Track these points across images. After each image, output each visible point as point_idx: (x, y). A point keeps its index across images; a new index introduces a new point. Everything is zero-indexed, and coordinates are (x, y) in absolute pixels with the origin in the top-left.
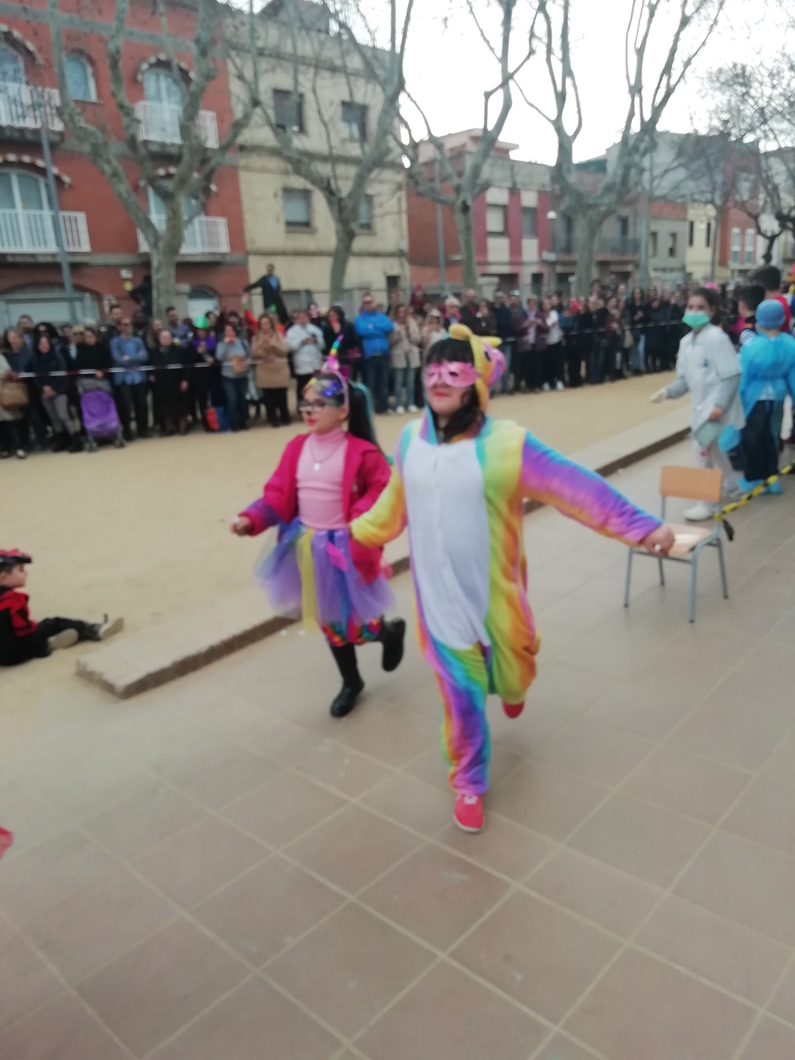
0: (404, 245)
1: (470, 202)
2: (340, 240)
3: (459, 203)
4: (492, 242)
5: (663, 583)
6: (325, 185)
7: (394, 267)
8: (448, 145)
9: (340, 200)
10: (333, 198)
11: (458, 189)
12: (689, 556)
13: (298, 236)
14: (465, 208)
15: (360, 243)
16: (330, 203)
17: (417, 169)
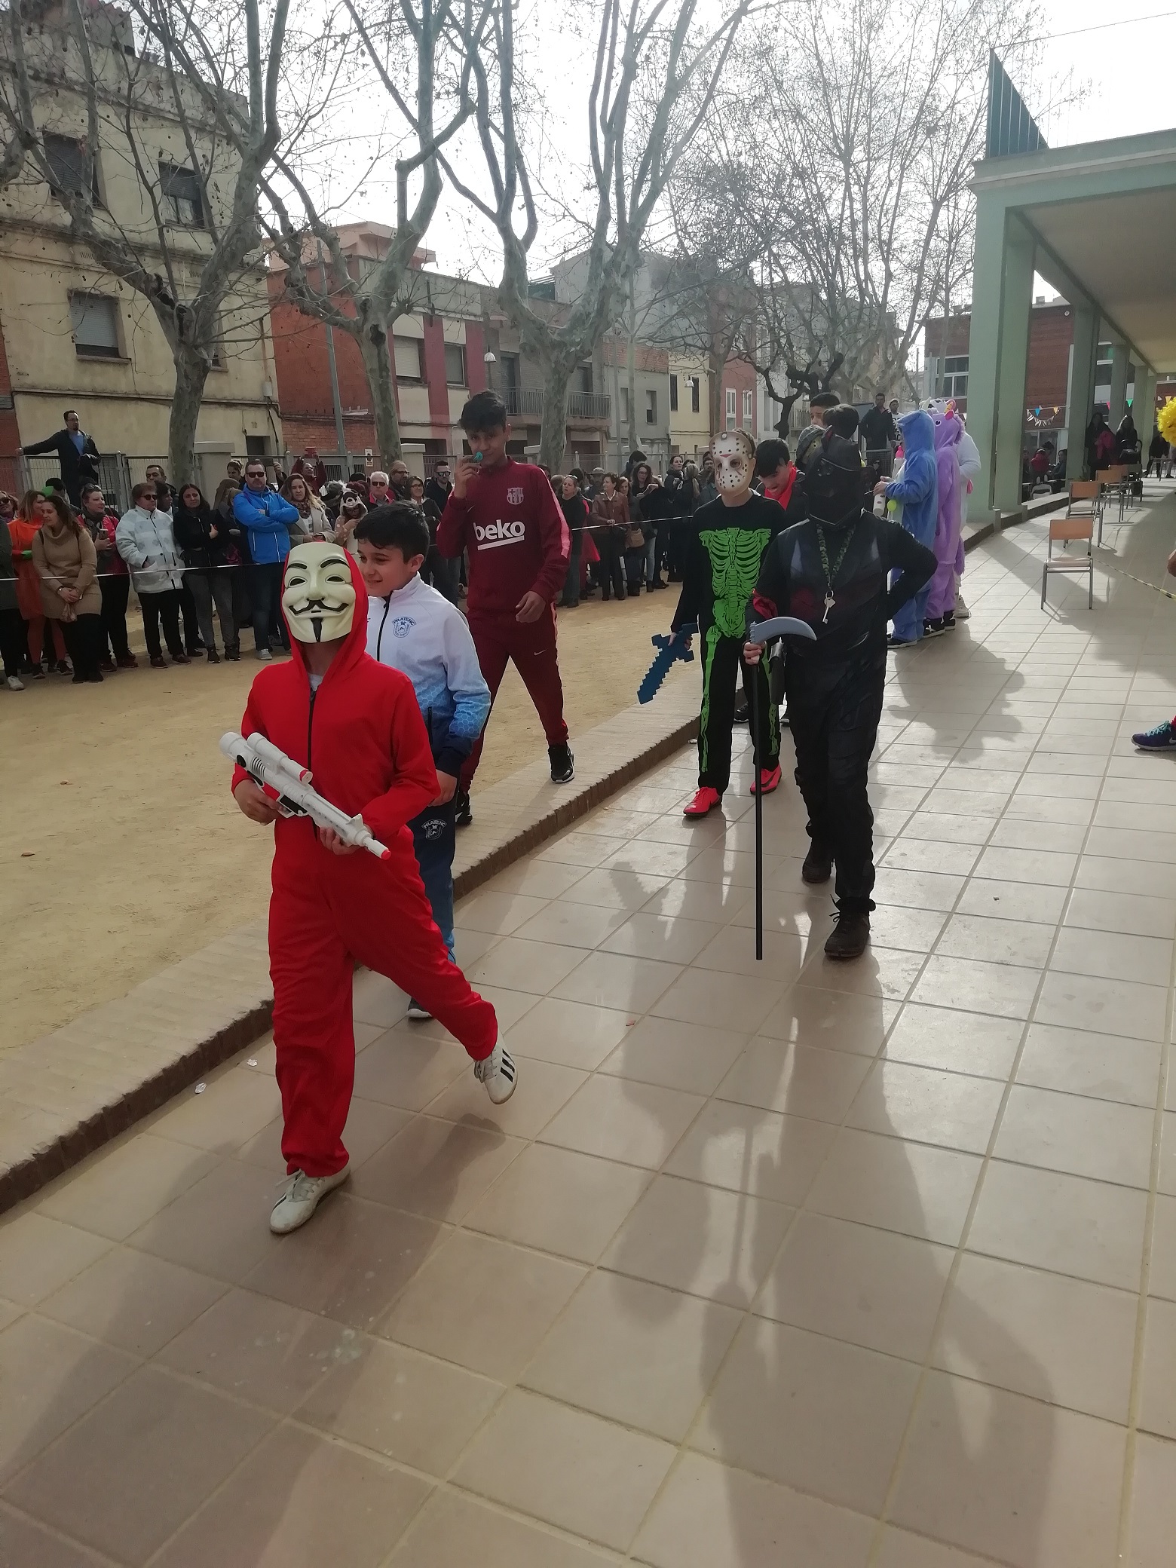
0: (273, 392)
1: (383, 329)
2: (183, 376)
3: (367, 327)
4: (405, 393)
6: (155, 285)
7: (259, 424)
8: (344, 242)
9: (182, 310)
10: (168, 308)
11: (364, 307)
13: (97, 368)
14: (378, 338)
15: (212, 386)
16: (163, 316)
17: (299, 274)
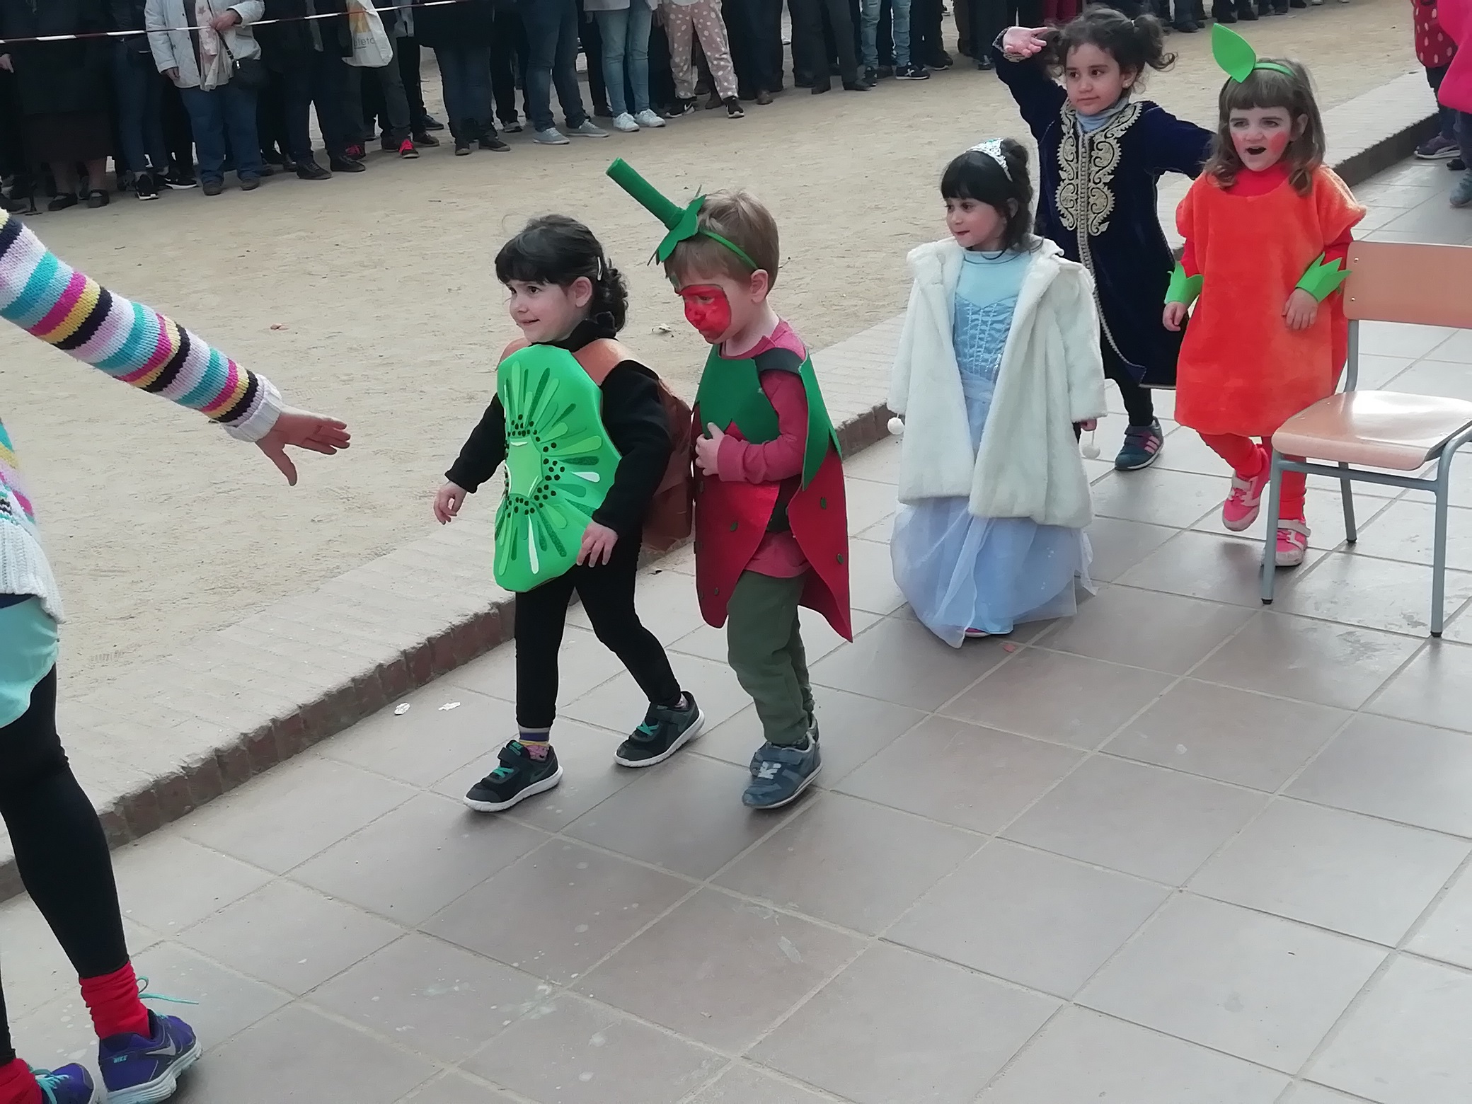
5: (1351, 542)
12: (1429, 471)
